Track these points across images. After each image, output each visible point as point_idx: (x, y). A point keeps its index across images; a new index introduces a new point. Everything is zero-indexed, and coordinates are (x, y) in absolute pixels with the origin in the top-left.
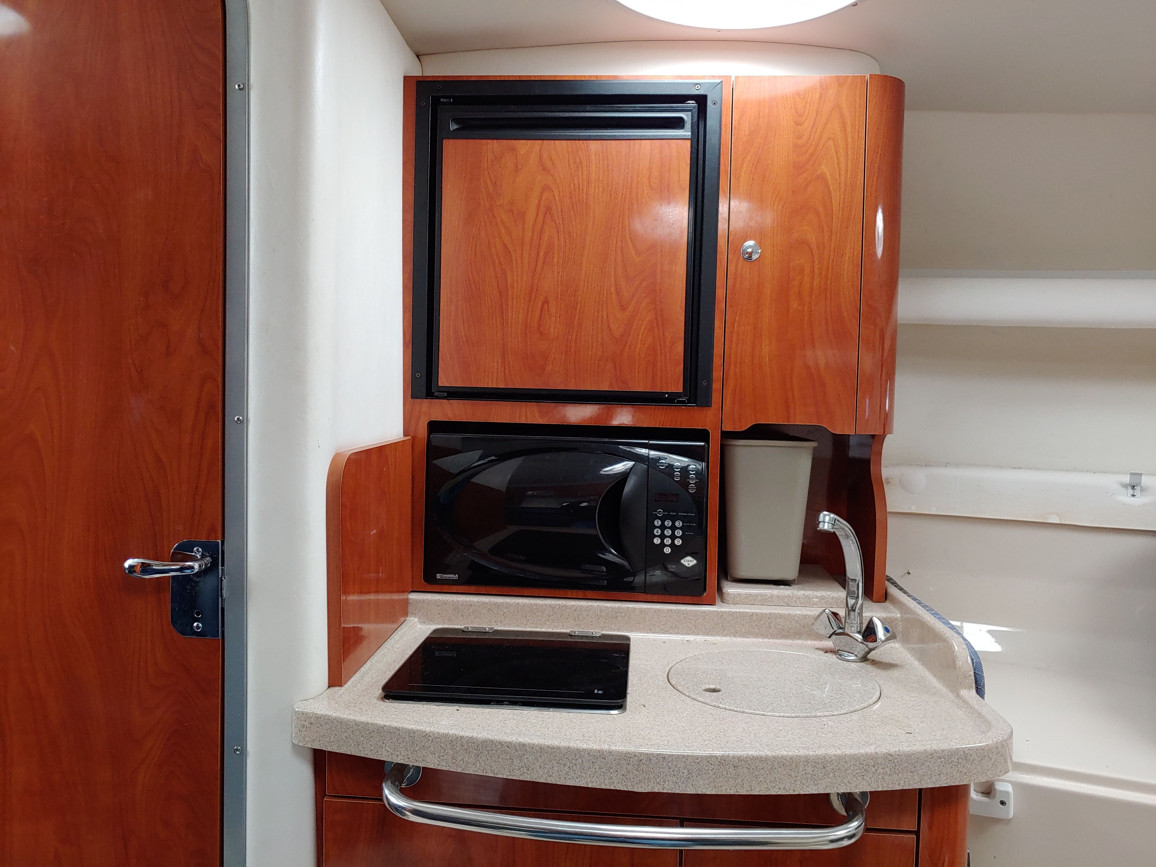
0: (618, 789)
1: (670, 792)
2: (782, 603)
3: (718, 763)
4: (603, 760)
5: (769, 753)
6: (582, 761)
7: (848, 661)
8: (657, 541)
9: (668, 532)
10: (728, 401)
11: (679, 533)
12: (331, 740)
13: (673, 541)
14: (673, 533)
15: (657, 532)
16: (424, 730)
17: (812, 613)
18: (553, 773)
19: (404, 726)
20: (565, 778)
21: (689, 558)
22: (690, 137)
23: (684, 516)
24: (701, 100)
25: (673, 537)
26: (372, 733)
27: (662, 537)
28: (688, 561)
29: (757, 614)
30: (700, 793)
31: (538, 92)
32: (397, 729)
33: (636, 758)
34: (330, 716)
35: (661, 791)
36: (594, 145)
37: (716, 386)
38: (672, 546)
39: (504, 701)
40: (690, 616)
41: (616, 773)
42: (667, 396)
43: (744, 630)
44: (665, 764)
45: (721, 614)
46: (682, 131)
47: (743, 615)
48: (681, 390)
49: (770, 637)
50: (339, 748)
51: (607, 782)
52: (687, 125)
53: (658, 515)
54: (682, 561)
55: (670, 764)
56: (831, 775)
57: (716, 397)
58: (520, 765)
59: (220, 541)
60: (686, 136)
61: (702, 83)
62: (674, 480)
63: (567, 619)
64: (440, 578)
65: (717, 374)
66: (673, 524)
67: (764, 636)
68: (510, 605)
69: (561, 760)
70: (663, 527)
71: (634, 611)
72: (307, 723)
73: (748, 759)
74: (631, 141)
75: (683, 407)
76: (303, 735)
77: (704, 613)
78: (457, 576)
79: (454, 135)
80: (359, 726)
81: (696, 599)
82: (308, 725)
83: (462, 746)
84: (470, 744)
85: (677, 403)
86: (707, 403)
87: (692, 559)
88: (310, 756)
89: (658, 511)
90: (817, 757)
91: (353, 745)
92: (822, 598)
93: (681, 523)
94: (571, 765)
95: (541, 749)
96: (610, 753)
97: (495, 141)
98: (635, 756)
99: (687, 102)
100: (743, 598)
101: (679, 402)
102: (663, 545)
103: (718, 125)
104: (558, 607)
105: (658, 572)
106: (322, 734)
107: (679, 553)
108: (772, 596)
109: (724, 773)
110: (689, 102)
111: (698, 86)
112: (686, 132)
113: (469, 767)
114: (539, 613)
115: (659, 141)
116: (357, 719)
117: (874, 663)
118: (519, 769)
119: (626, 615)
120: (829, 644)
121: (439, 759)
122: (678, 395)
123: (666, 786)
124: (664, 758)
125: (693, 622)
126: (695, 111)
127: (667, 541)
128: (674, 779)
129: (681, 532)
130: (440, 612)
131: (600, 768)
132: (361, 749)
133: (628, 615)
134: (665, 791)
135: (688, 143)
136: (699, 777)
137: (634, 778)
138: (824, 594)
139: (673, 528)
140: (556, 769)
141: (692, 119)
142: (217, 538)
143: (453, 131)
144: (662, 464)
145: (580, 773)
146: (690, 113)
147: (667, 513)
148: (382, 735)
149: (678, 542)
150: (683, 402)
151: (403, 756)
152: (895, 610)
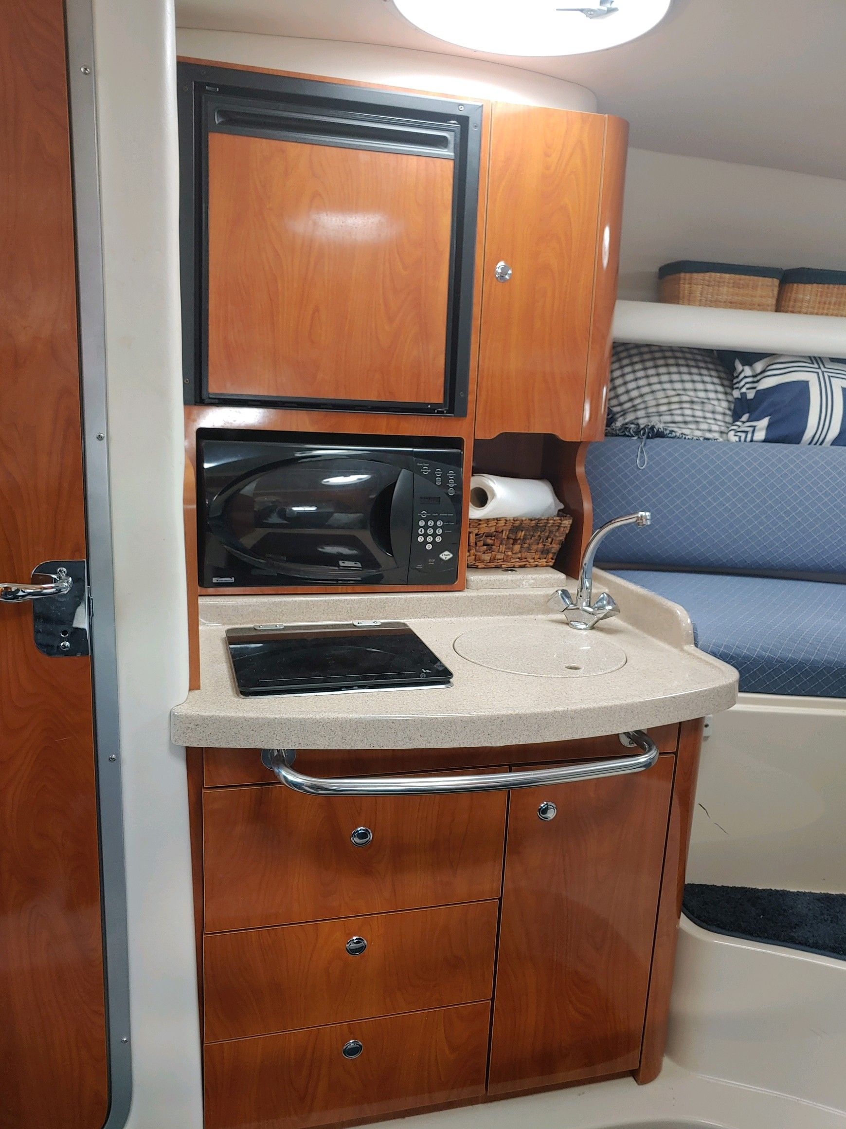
0: (485, 746)
1: (524, 743)
2: (515, 586)
3: (560, 717)
4: (472, 724)
5: (595, 705)
6: (456, 727)
7: (581, 629)
8: (421, 539)
9: (430, 531)
10: (480, 411)
11: (439, 531)
12: (219, 738)
13: (434, 539)
14: (435, 531)
15: (421, 531)
16: (314, 717)
17: (542, 593)
18: (431, 740)
19: (294, 716)
20: (442, 743)
21: (447, 553)
22: (453, 158)
23: (445, 516)
24: (464, 121)
25: (434, 535)
26: (263, 727)
27: (425, 535)
28: (446, 555)
29: (499, 596)
30: (546, 741)
31: (308, 92)
32: (289, 720)
33: (499, 720)
34: (218, 716)
35: (517, 743)
36: (363, 156)
37: (471, 397)
38: (433, 543)
39: (353, 687)
40: (446, 601)
41: (483, 734)
42: (429, 406)
43: (489, 610)
44: (521, 722)
45: (471, 598)
46: (446, 150)
47: (488, 598)
48: (441, 401)
49: (509, 614)
50: (227, 744)
51: (476, 741)
52: (450, 145)
53: (422, 516)
54: (441, 556)
55: (525, 722)
56: (636, 717)
57: (471, 407)
58: (403, 737)
59: (85, 560)
60: (449, 155)
61: (466, 104)
62: (435, 484)
63: (341, 611)
64: (216, 581)
65: (472, 387)
66: (435, 523)
67: (505, 614)
68: (288, 603)
69: (438, 728)
70: (426, 527)
71: (399, 601)
72: (192, 726)
73: (582, 711)
74: (399, 155)
75: (443, 417)
76: (188, 737)
77: (458, 598)
78: (233, 579)
79: (219, 130)
80: (249, 721)
81: (448, 587)
82: (194, 727)
83: (351, 727)
84: (359, 725)
85: (437, 413)
86: (464, 414)
87: (449, 553)
88: (183, 753)
89: (422, 512)
90: (628, 705)
91: (242, 740)
92: (546, 580)
93: (442, 523)
94: (447, 731)
95: (422, 721)
96: (479, 718)
97: (264, 140)
98: (498, 718)
99: (449, 122)
100: (485, 583)
101: (438, 412)
102: (425, 542)
103: (478, 148)
104: (332, 602)
105: (420, 566)
106: (209, 733)
107: (439, 548)
108: (507, 580)
109: (565, 724)
110: (452, 122)
111: (462, 106)
112: (448, 152)
113: (357, 744)
114: (315, 608)
115: (424, 158)
116: (245, 715)
117: (601, 630)
118: (403, 740)
119: (392, 604)
120: (562, 617)
121: (329, 741)
122: (438, 405)
123: (521, 739)
124: (520, 717)
125: (448, 606)
126: (458, 131)
127: (430, 539)
128: (528, 733)
129: (441, 531)
130: (220, 613)
131: (470, 731)
132: (250, 742)
133: (394, 604)
134: (521, 743)
135: (451, 163)
136: (546, 729)
137: (497, 736)
138: (547, 577)
139: (435, 527)
140: (434, 736)
141: (455, 140)
142: (81, 557)
143: (219, 124)
144: (425, 471)
145: (454, 737)
146: (453, 133)
147: (430, 514)
148: (273, 727)
149: (438, 539)
150: (442, 412)
151: (295, 742)
152: (602, 586)
